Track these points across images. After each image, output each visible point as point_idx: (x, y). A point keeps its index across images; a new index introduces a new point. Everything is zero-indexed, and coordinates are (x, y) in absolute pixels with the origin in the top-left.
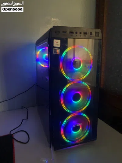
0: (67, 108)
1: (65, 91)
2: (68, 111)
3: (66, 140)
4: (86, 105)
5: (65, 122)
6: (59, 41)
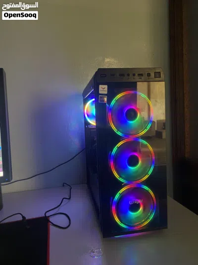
3: (120, 224)
4: (147, 174)
5: (117, 197)
6: (106, 86)
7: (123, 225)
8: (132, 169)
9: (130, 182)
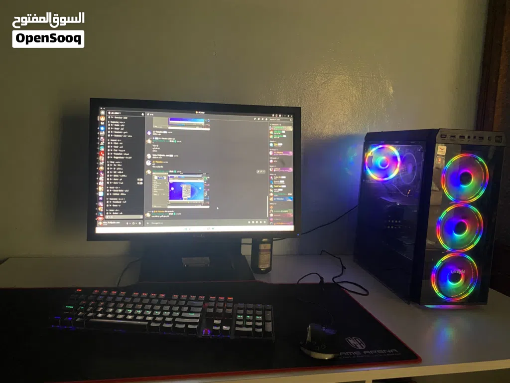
0: (445, 243)
1: (445, 216)
2: (445, 247)
3: (438, 294)
4: (473, 243)
5: (439, 264)
6: (445, 147)
7: (440, 295)
8: (458, 236)
9: (453, 250)
